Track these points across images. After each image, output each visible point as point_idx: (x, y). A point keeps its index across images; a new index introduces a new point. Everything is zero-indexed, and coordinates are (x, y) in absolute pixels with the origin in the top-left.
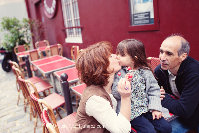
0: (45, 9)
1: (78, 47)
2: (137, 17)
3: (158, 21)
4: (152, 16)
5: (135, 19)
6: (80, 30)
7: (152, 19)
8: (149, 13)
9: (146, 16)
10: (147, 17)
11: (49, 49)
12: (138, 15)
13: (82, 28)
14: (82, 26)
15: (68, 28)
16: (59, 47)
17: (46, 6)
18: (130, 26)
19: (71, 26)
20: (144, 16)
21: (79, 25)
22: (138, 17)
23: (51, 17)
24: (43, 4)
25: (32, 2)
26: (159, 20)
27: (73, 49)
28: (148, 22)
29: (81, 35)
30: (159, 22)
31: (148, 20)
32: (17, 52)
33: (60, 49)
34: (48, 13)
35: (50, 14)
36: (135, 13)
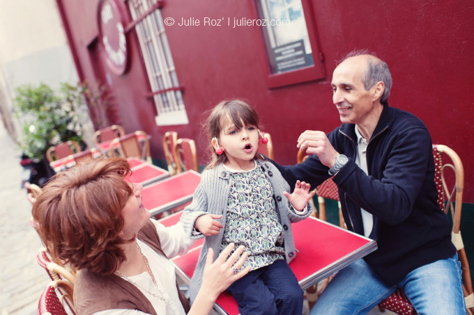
0: (108, 55)
1: (175, 135)
2: (280, 54)
3: (321, 58)
4: (309, 50)
5: (279, 59)
6: (179, 94)
7: (310, 54)
8: (302, 41)
9: (297, 49)
10: (300, 53)
11: (119, 146)
12: (283, 49)
13: (182, 90)
14: (183, 85)
15: (157, 93)
16: (140, 139)
17: (108, 48)
18: (271, 76)
19: (162, 88)
20: (293, 50)
21: (176, 84)
22: (283, 53)
23: (120, 71)
24: (103, 46)
25: (82, 43)
26: (323, 55)
27: (167, 139)
28: (303, 62)
29: (182, 106)
30: (323, 61)
31: (303, 59)
32: (54, 159)
33: (143, 143)
34: (114, 64)
35: (119, 67)
36: (279, 45)
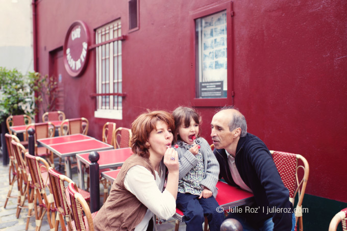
0: (67, 61)
1: (114, 124)
2: (205, 87)
3: (233, 94)
4: (225, 88)
5: (203, 89)
6: (120, 99)
7: (225, 91)
8: (222, 82)
9: (217, 86)
10: (219, 88)
11: (68, 125)
12: (208, 84)
13: (124, 97)
14: (125, 93)
15: (102, 95)
16: (83, 124)
17: (69, 57)
18: (195, 99)
19: (107, 92)
20: (215, 86)
21: (120, 92)
22: (208, 87)
23: (75, 74)
24: (65, 54)
25: (45, 48)
26: (234, 93)
27: (107, 126)
28: (220, 95)
29: (120, 107)
30: (234, 96)
31: (220, 92)
32: (11, 125)
33: (84, 127)
34: (71, 68)
35: (75, 71)
36: (203, 81)
